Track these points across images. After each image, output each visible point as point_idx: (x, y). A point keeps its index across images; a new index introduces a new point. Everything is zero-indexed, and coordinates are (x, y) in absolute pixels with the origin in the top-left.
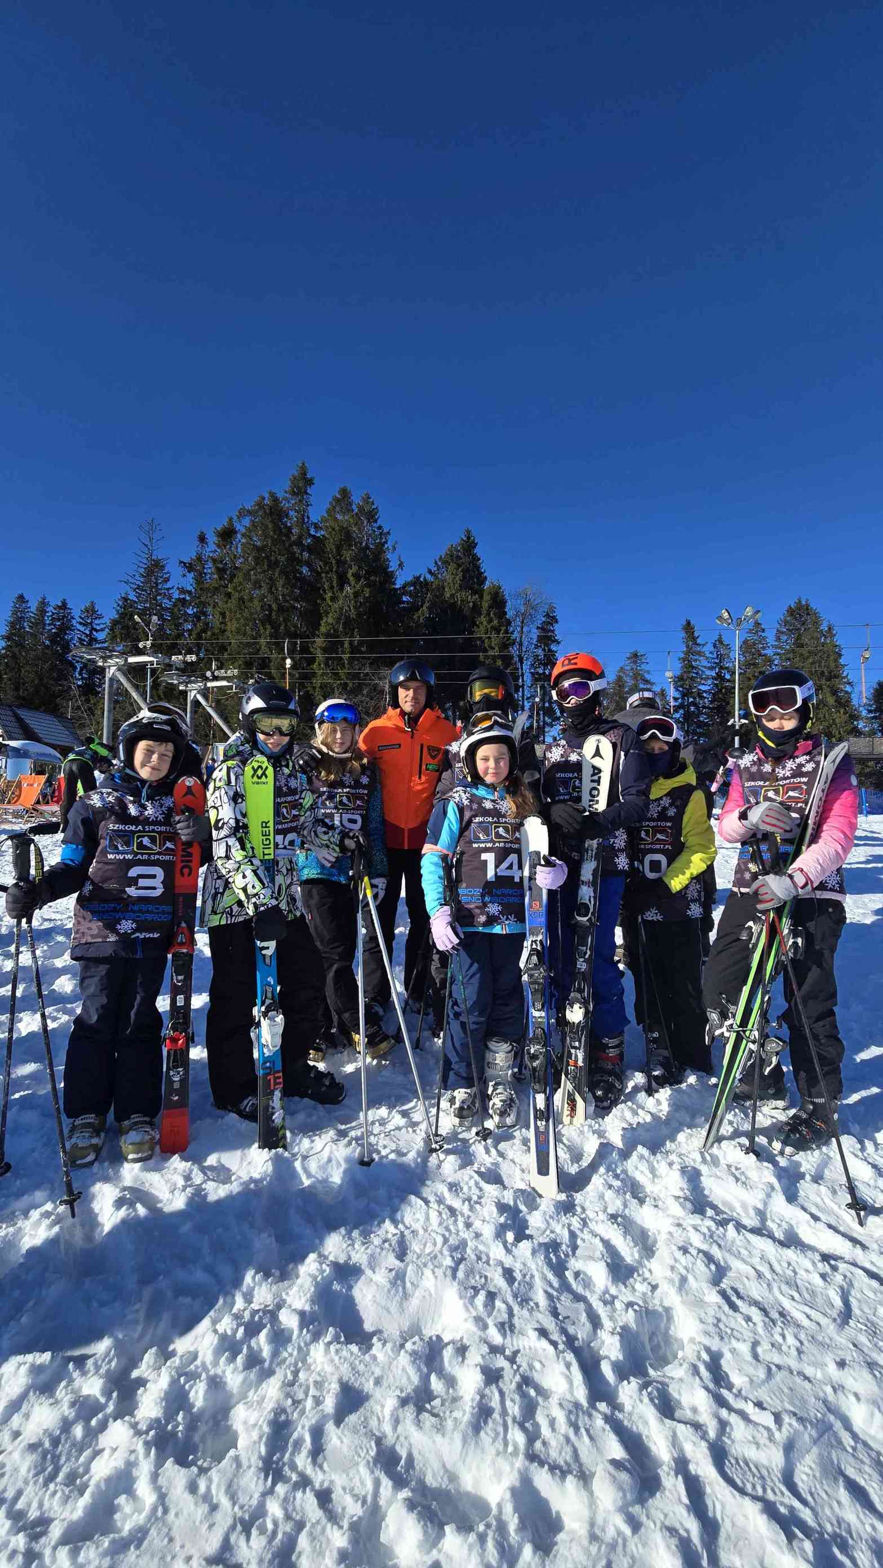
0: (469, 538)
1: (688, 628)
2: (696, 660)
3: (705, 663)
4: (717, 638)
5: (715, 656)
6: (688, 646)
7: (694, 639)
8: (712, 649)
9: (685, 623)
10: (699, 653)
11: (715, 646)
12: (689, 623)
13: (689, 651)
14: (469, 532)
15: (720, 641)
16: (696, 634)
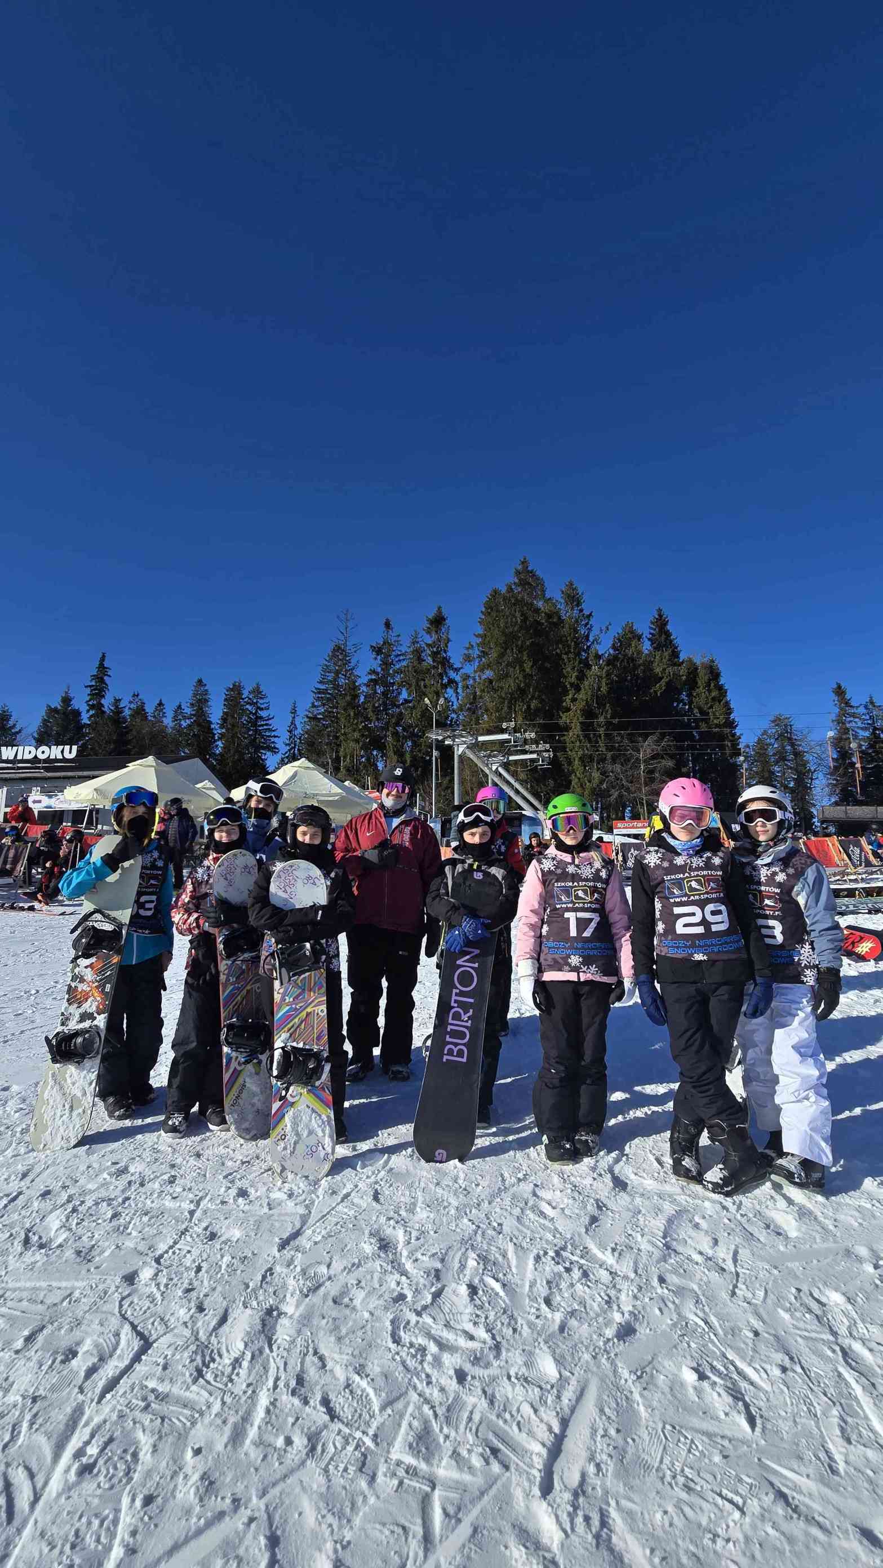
0: (660, 616)
1: (839, 691)
2: (851, 721)
3: (859, 724)
4: (868, 700)
5: (868, 717)
6: (841, 709)
7: (847, 704)
8: (865, 711)
9: (835, 686)
10: (854, 715)
11: (866, 707)
12: (839, 687)
13: (843, 713)
14: (660, 610)
15: (872, 703)
16: (848, 697)
